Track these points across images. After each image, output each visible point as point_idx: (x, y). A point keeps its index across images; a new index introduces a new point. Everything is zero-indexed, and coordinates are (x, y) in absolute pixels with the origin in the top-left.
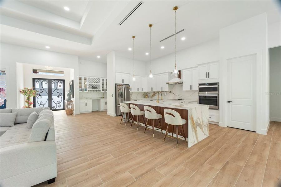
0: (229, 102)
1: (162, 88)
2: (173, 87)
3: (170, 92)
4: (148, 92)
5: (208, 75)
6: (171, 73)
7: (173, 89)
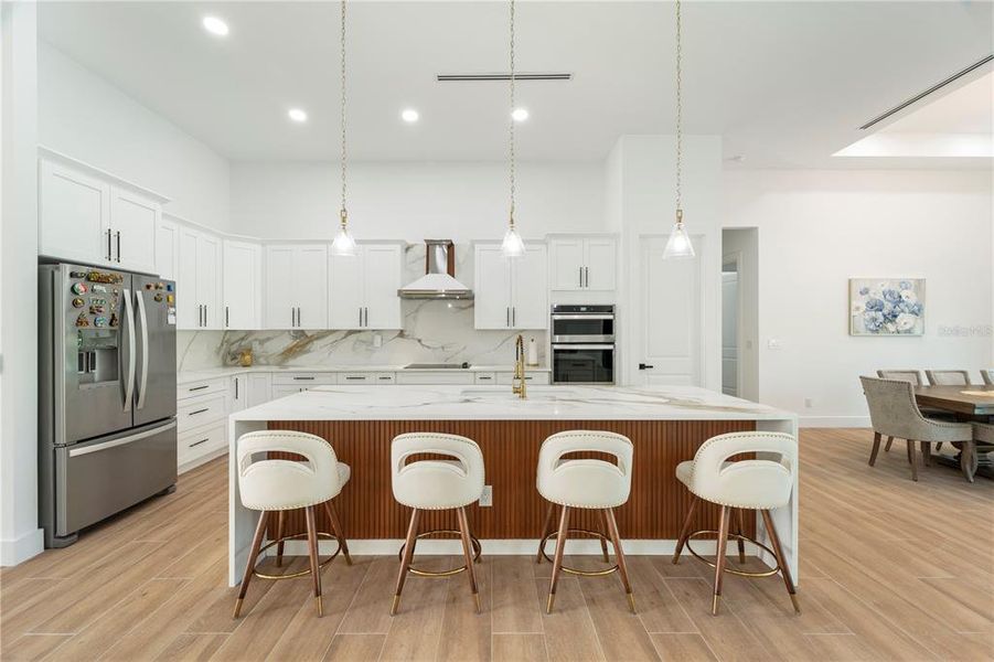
0: (642, 367)
1: (364, 315)
2: (417, 311)
3: (401, 334)
4: (250, 333)
5: (584, 277)
6: (407, 249)
7: (415, 318)
